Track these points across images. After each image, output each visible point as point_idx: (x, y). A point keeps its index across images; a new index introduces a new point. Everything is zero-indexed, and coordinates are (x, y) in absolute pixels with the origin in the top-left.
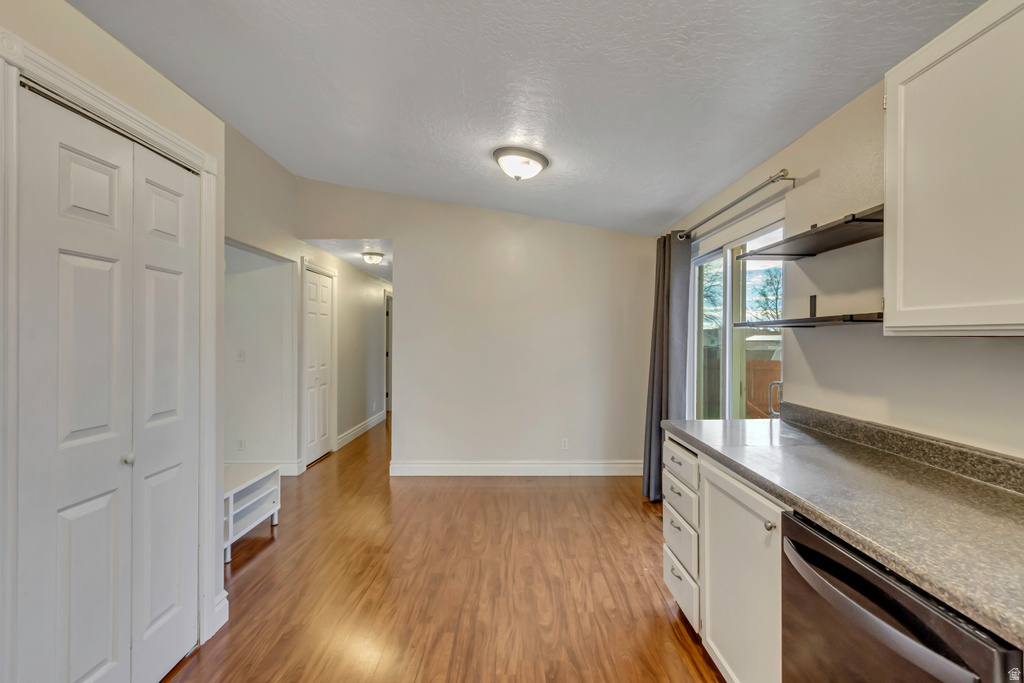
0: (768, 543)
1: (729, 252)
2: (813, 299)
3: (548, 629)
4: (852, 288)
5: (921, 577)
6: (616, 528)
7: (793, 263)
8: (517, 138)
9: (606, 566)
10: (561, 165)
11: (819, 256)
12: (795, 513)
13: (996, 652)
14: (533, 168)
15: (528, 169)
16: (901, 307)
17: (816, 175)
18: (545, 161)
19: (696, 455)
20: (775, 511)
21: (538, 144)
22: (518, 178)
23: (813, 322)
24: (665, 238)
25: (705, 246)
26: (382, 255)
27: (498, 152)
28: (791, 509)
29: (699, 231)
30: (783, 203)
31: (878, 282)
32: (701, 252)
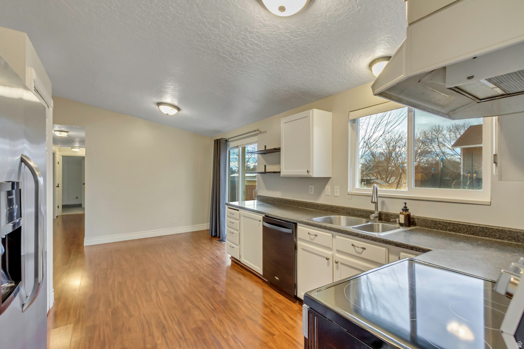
0: (259, 225)
1: (241, 148)
2: (265, 166)
3: (194, 272)
4: (274, 164)
5: (286, 218)
6: (203, 245)
7: (260, 155)
8: (168, 99)
9: (205, 255)
10: (185, 112)
11: (266, 155)
12: (266, 216)
13: (294, 225)
14: (174, 112)
15: (172, 112)
16: (284, 171)
17: (266, 132)
18: (179, 109)
19: (238, 210)
20: (261, 217)
21: (176, 103)
22: (167, 114)
23: (265, 172)
24: (218, 140)
25: (231, 144)
26: (67, 132)
27: (159, 104)
28: (264, 215)
29: (230, 140)
30: (257, 137)
31: (279, 163)
32: (230, 146)
